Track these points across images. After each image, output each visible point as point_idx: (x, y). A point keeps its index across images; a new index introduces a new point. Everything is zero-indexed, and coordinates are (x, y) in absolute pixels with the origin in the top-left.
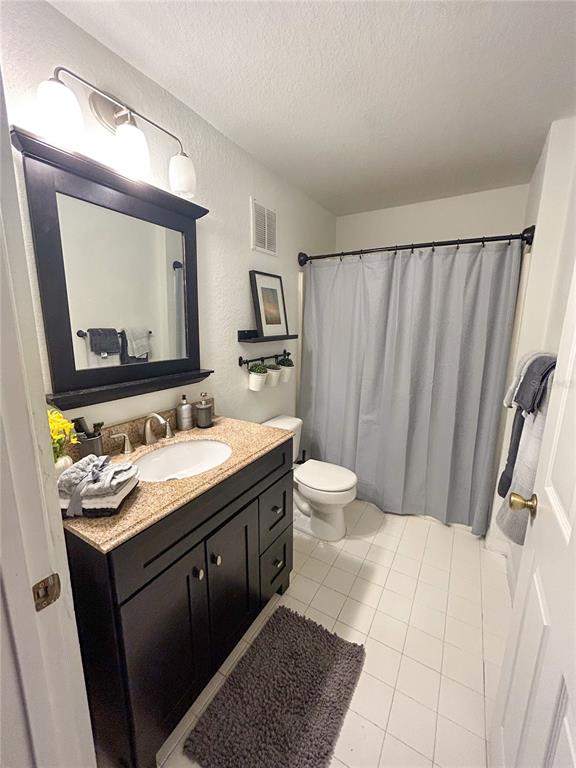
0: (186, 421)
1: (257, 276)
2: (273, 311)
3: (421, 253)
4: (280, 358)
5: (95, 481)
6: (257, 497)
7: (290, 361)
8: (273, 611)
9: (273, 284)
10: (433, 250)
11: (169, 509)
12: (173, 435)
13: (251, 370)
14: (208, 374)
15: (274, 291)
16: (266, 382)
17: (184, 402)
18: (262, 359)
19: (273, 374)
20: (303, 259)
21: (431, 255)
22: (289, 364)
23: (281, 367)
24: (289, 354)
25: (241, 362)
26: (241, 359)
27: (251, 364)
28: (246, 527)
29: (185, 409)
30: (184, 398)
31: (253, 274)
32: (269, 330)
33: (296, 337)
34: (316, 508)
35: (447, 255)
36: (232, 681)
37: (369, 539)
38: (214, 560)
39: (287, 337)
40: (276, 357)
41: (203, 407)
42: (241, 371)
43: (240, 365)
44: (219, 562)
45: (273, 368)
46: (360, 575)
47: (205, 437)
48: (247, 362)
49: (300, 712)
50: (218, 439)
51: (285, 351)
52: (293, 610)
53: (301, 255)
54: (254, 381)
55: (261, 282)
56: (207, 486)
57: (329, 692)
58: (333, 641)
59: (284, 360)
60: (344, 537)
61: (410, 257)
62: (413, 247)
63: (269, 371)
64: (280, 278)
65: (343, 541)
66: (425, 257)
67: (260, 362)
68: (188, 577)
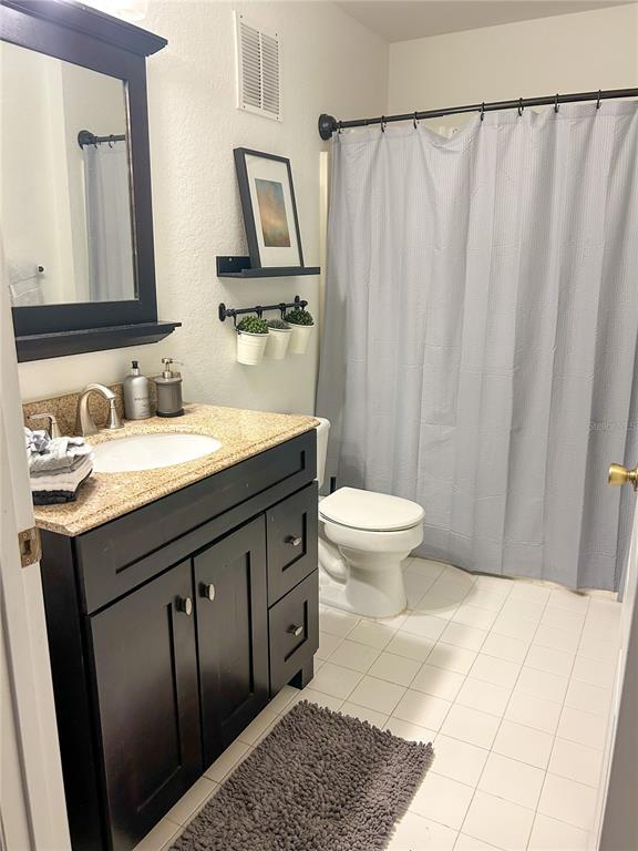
0: (139, 406)
1: (248, 158)
2: (275, 222)
3: (535, 115)
4: (289, 310)
5: (42, 453)
6: (264, 512)
7: (307, 314)
8: (290, 708)
9: (276, 172)
10: (556, 110)
11: (147, 498)
12: (121, 425)
13: (240, 328)
14: (169, 328)
15: (277, 186)
16: (266, 352)
17: (136, 372)
18: (259, 310)
19: (278, 336)
20: (328, 128)
21: (553, 119)
22: (304, 319)
23: (290, 325)
24: (304, 304)
25: (223, 313)
26: (222, 307)
27: (240, 317)
28: (248, 554)
29: (138, 385)
30: (135, 366)
31: (240, 155)
32: (269, 257)
33: (316, 271)
34: (355, 563)
35: (580, 118)
36: (231, 786)
37: (447, 615)
38: (204, 591)
39: (301, 271)
40: (282, 307)
41: (167, 380)
42: (223, 330)
43: (222, 318)
44: (212, 597)
45: (278, 326)
46: (428, 663)
47: (172, 427)
48: (234, 313)
49: (334, 815)
50: (197, 429)
51: (297, 298)
52: (322, 705)
53: (323, 119)
54: (247, 347)
55: (256, 168)
56: (194, 477)
57: (377, 795)
58: (384, 740)
59: (295, 314)
60: (403, 612)
61: (517, 123)
62: (521, 104)
63: (272, 332)
64: (287, 161)
65: (401, 617)
66: (541, 122)
67: (255, 315)
68: (169, 606)
